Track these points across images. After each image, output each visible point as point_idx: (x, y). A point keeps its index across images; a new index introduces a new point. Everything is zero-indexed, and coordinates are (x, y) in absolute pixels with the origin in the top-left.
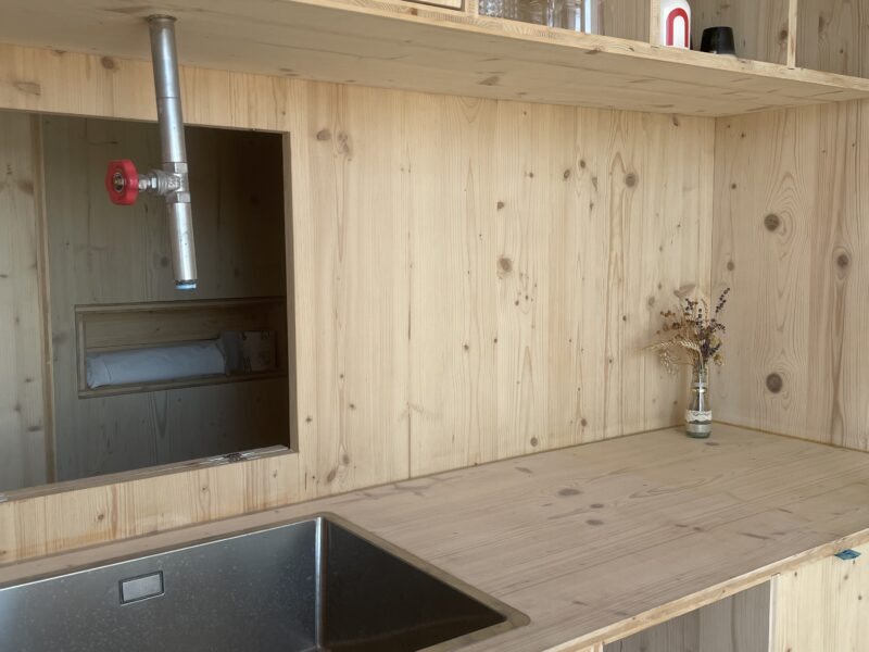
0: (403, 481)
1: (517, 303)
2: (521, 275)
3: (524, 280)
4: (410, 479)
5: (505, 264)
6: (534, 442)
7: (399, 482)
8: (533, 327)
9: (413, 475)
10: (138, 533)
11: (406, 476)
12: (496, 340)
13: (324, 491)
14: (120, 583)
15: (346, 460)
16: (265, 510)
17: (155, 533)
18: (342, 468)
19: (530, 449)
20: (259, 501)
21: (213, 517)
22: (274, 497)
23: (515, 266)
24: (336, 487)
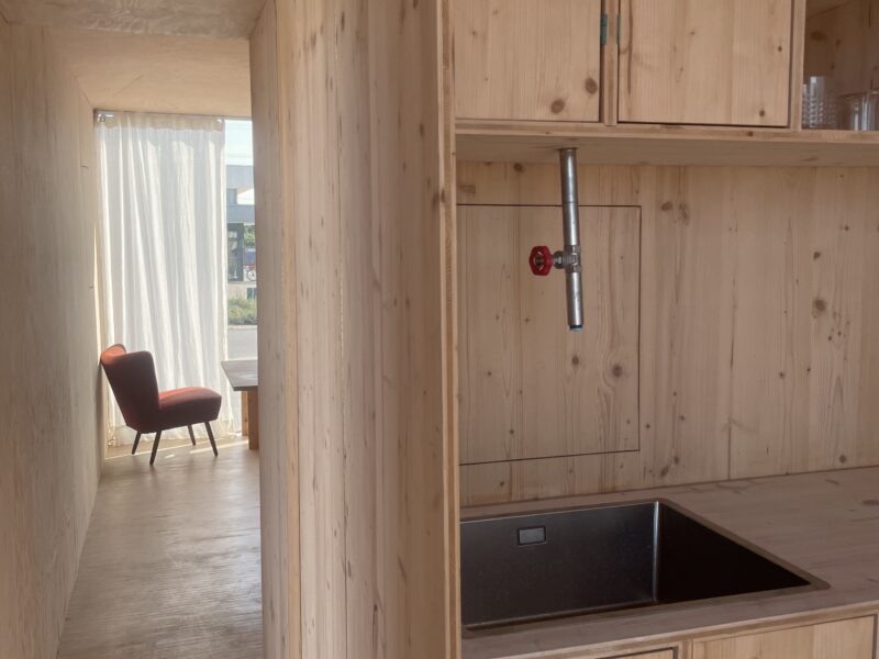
0: (723, 481)
1: (830, 338)
2: (835, 314)
3: (837, 318)
4: (729, 480)
5: (820, 305)
6: (843, 459)
7: (720, 481)
8: (845, 359)
9: (732, 477)
10: (526, 498)
11: (726, 478)
12: (809, 370)
13: (659, 482)
14: (518, 531)
15: (677, 460)
16: (614, 492)
17: (536, 499)
18: (673, 465)
19: (838, 464)
20: (609, 485)
21: (576, 493)
22: (621, 483)
23: (829, 308)
24: (668, 480)
